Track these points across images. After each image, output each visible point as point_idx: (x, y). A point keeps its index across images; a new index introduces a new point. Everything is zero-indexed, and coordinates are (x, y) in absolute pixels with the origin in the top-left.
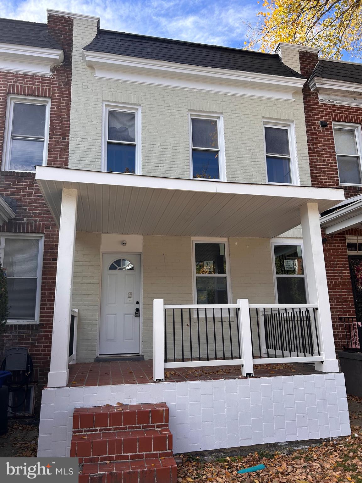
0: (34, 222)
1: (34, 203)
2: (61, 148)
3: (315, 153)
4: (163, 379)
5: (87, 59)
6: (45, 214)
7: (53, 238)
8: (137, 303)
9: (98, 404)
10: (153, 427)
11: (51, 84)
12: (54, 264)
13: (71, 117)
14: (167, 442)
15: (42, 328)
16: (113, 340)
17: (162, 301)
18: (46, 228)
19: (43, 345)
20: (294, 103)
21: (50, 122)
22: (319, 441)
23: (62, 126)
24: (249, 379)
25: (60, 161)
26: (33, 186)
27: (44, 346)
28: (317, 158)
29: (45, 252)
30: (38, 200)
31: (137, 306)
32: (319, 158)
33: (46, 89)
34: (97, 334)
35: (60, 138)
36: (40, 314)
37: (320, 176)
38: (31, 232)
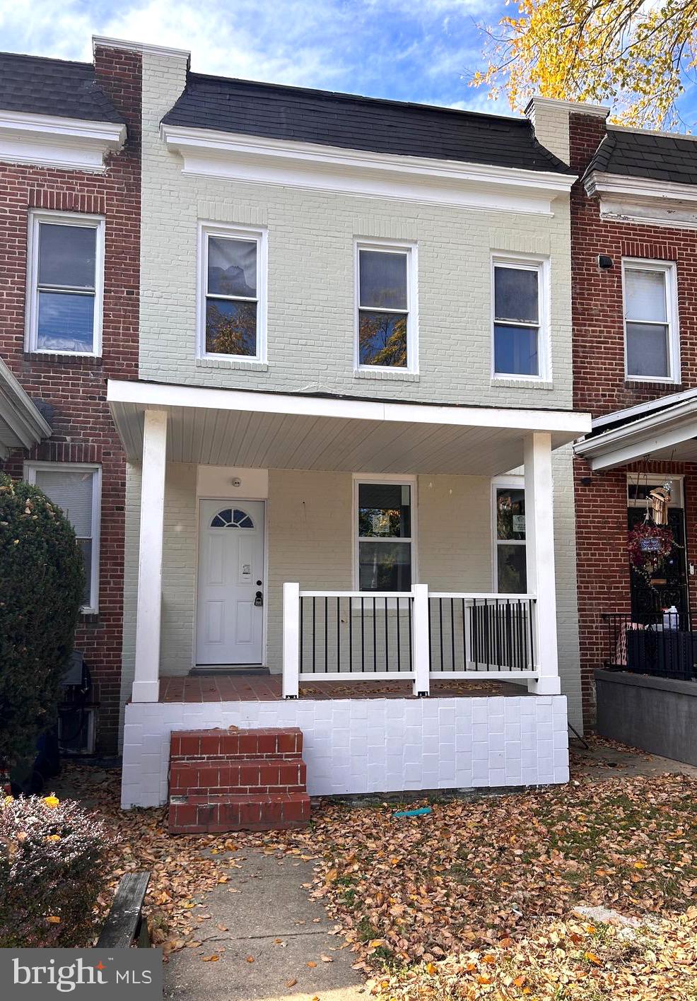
0: (83, 444)
1: (82, 410)
2: (125, 311)
3: (583, 319)
4: (296, 696)
5: (169, 140)
6: (103, 430)
7: (116, 472)
8: (259, 583)
9: (203, 726)
10: (281, 756)
11: (105, 187)
12: (119, 515)
13: (141, 252)
14: (299, 774)
15: (103, 620)
16: (220, 642)
17: (296, 585)
18: (104, 454)
19: (105, 647)
20: (553, 220)
21: (106, 262)
22: (520, 789)
23: (126, 270)
24: (422, 700)
25: (124, 335)
26: (78, 379)
27: (108, 649)
28: (587, 328)
29: (103, 496)
30: (89, 404)
31: (259, 588)
32: (590, 329)
33: (96, 198)
34: (193, 631)
35: (123, 292)
36: (100, 597)
37: (591, 363)
38: (80, 462)
